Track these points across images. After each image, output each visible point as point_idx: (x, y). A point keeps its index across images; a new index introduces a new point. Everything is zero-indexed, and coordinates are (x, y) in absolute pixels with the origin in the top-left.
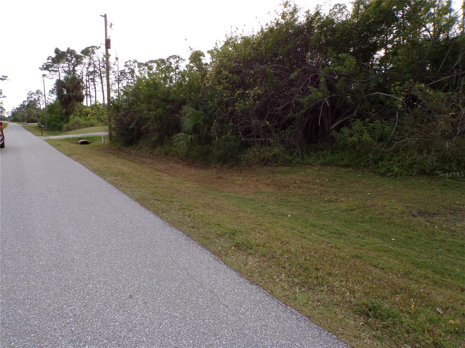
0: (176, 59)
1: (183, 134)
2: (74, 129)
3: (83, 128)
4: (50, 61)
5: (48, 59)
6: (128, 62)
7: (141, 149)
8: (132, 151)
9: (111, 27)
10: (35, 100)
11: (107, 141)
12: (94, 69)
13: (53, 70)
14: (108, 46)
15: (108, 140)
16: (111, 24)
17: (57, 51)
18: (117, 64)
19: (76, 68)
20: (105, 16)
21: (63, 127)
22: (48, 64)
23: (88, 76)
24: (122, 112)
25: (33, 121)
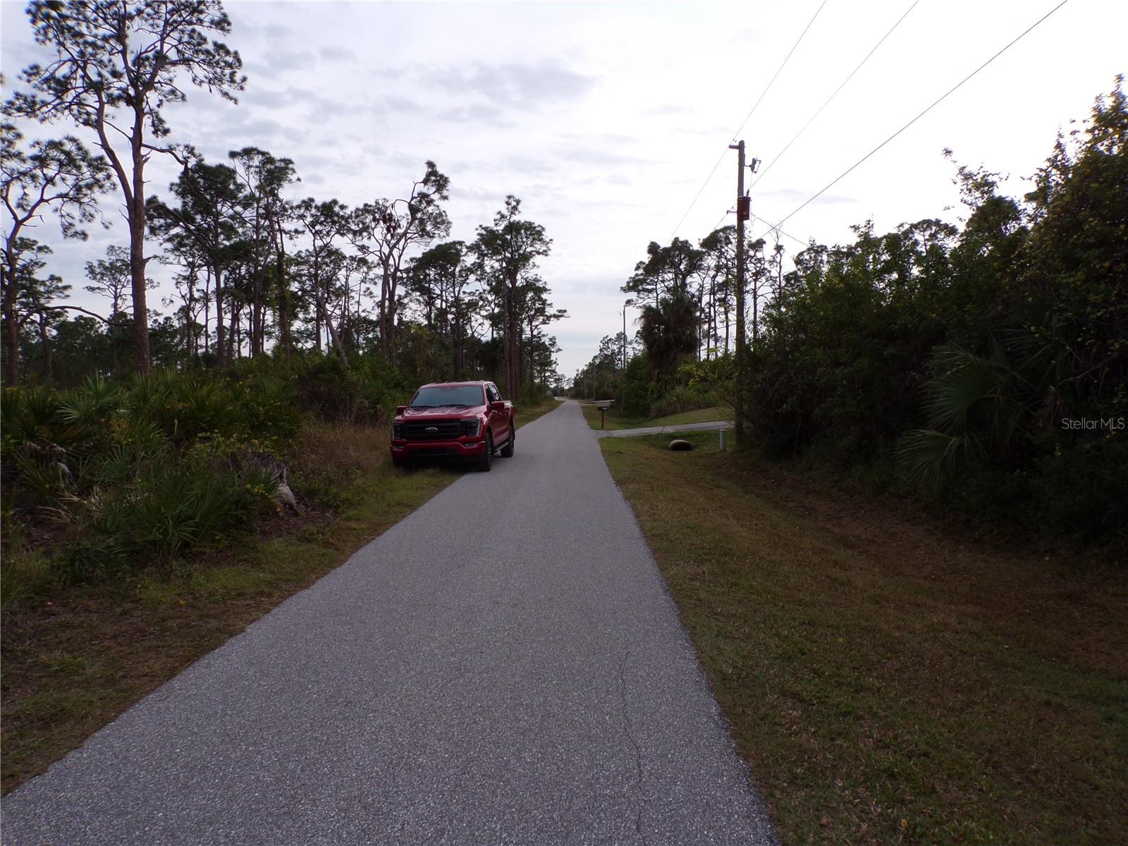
0: (931, 229)
1: (933, 432)
2: (673, 413)
3: (691, 410)
4: (641, 271)
5: (638, 268)
6: (805, 254)
7: (810, 469)
8: (786, 474)
9: (752, 169)
10: (613, 352)
11: (732, 443)
12: (727, 276)
13: (645, 290)
14: (745, 213)
15: (734, 443)
16: (754, 161)
17: (653, 248)
18: (778, 260)
19: (689, 280)
20: (741, 147)
21: (650, 408)
22: (637, 278)
23: (714, 294)
24: (765, 372)
25: (606, 397)
